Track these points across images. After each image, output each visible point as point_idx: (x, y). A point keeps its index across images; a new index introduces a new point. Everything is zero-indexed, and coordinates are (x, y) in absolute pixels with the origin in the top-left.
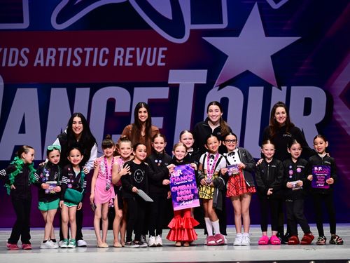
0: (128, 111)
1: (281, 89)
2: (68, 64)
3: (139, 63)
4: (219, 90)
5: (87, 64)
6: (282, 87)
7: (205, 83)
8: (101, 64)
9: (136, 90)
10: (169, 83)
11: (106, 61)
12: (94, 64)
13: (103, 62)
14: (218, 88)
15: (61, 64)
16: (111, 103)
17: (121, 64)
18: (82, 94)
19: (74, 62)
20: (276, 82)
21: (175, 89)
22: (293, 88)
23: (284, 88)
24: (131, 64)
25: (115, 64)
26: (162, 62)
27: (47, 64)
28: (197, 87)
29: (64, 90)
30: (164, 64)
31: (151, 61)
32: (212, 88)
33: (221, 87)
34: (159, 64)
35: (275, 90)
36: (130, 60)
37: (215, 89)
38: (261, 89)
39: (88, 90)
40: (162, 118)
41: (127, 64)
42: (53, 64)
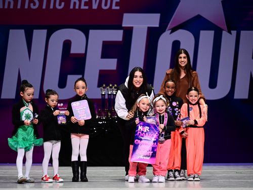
0: (84, 52)
1: (231, 33)
2: (26, 7)
3: (95, 6)
4: (171, 33)
5: (44, 7)
6: (232, 32)
7: (158, 26)
8: (58, 7)
9: (92, 32)
10: (123, 25)
11: (63, 4)
12: (51, 7)
13: (60, 5)
14: (170, 31)
15: (19, 7)
16: (67, 45)
17: (77, 7)
18: (39, 35)
19: (32, 4)
20: (226, 26)
21: (128, 32)
22: (243, 33)
23: (234, 33)
24: (87, 7)
25: (72, 7)
26: (116, 5)
27: (6, 7)
28: (150, 30)
29: (22, 31)
30: (118, 8)
31: (106, 5)
32: (164, 31)
33: (174, 30)
34: (114, 7)
35: (225, 34)
36: (86, 4)
37: (168, 32)
38: (212, 32)
39: (45, 32)
40: (116, 60)
41: (83, 7)
42: (12, 7)
